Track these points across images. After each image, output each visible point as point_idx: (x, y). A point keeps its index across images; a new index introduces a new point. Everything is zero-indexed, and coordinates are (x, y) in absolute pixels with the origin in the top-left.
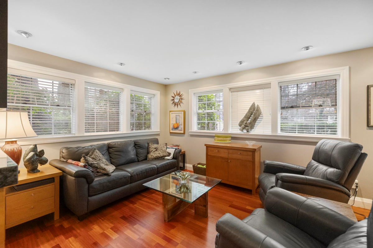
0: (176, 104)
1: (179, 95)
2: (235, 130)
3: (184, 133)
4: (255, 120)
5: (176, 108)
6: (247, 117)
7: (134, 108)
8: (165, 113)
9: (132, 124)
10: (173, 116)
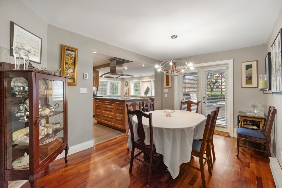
0: (126, 86)
1: (127, 82)
2: (143, 94)
3: (129, 96)
4: (148, 91)
5: (126, 87)
6: (146, 91)
7: (112, 87)
8: (122, 88)
9: (111, 93)
10: (125, 89)
